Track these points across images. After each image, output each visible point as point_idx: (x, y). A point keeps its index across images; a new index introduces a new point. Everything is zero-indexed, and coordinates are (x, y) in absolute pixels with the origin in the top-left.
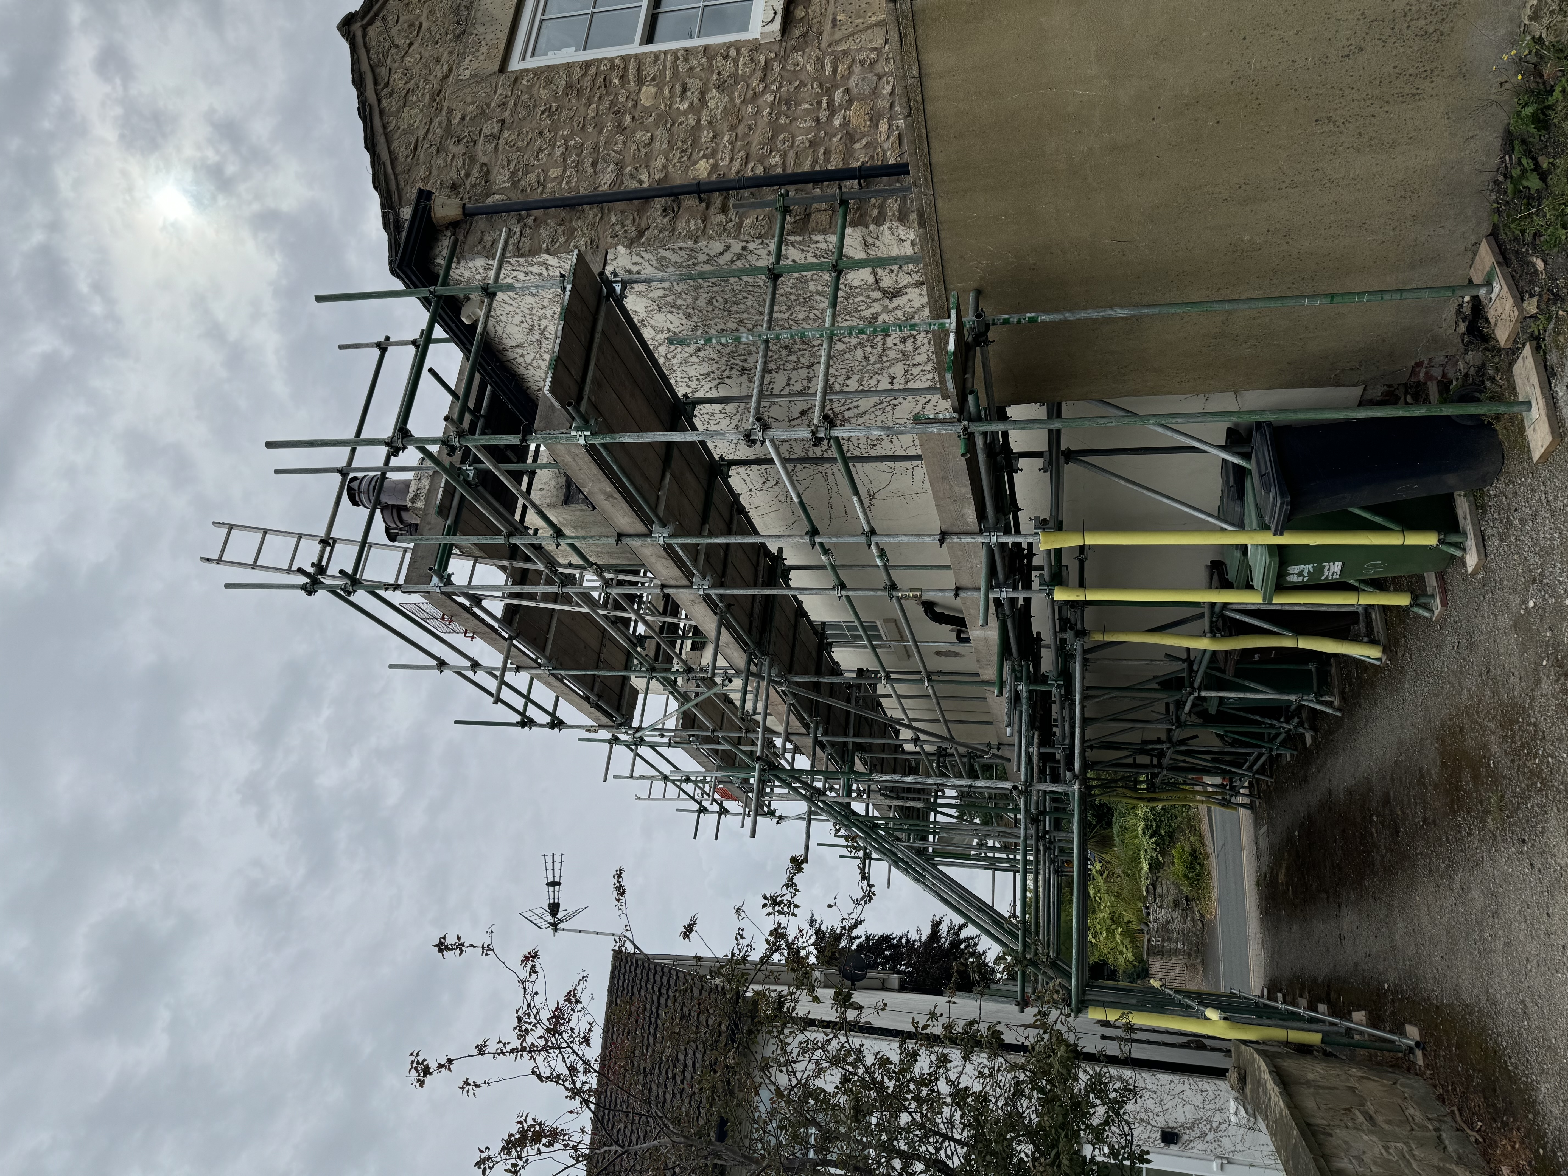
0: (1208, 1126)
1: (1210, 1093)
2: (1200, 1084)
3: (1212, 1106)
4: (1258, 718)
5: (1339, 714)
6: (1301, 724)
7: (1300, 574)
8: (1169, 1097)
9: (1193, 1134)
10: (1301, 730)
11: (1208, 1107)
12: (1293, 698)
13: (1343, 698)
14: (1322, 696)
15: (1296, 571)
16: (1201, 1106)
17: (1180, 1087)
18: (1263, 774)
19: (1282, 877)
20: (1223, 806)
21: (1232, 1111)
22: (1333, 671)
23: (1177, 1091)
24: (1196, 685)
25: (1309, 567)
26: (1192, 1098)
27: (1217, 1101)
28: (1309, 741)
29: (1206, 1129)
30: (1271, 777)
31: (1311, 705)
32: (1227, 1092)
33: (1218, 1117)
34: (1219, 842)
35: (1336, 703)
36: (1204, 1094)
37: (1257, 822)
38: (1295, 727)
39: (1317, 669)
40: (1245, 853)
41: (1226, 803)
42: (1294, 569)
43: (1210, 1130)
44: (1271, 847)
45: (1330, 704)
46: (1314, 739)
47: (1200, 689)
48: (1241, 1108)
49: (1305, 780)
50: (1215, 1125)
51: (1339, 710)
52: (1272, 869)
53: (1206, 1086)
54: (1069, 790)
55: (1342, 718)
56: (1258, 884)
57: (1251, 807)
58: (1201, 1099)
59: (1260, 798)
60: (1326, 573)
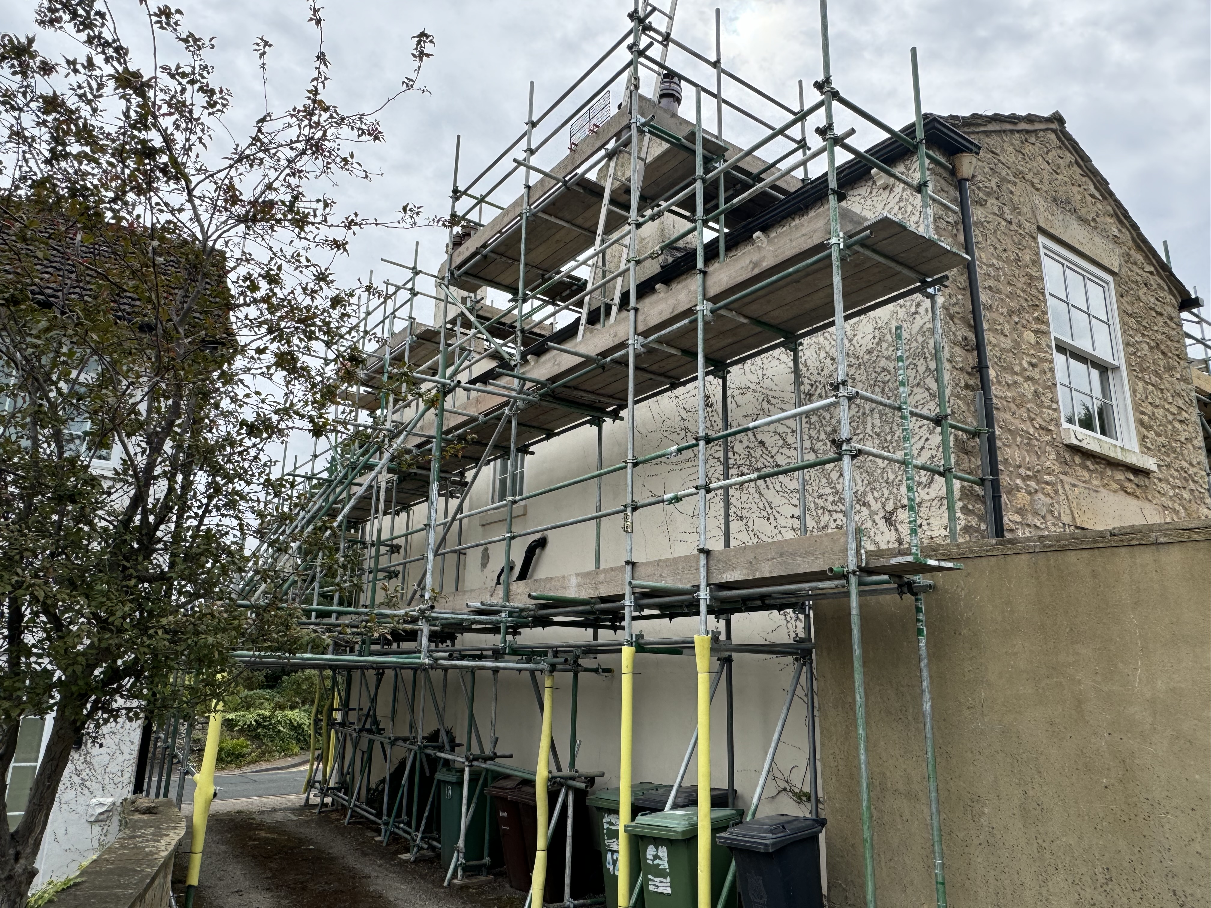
0: (86, 778)
1: (120, 779)
2: (130, 769)
3: (107, 781)
4: (426, 814)
5: (446, 884)
6: (420, 848)
7: (656, 857)
8: (117, 741)
9: (79, 763)
10: (415, 850)
11: (106, 776)
12: (461, 844)
13: (462, 888)
14: (463, 869)
15: (660, 854)
16: (108, 770)
17: (126, 750)
18: (352, 816)
19: (263, 834)
20: (309, 782)
21: (102, 800)
22: (482, 878)
23: (123, 747)
24: (475, 763)
25: (664, 864)
26: (116, 762)
27: (113, 786)
28: (406, 856)
29: (84, 775)
30: (349, 823)
31: (454, 860)
32: (121, 795)
33: (94, 786)
34: (256, 777)
35: (456, 881)
36: (119, 774)
37: (294, 810)
38: (418, 845)
39: (484, 865)
40: (256, 799)
42: (663, 852)
43: (83, 779)
44: (282, 823)
45: (454, 875)
46: (407, 861)
47: (470, 766)
48: (105, 808)
49: (364, 854)
50: (88, 784)
51: (449, 884)
52: (259, 824)
53: (127, 775)
54: (423, 655)
55: (441, 886)
56: (239, 812)
57: (307, 805)
58: (114, 770)
59: (320, 812)
60: (656, 879)
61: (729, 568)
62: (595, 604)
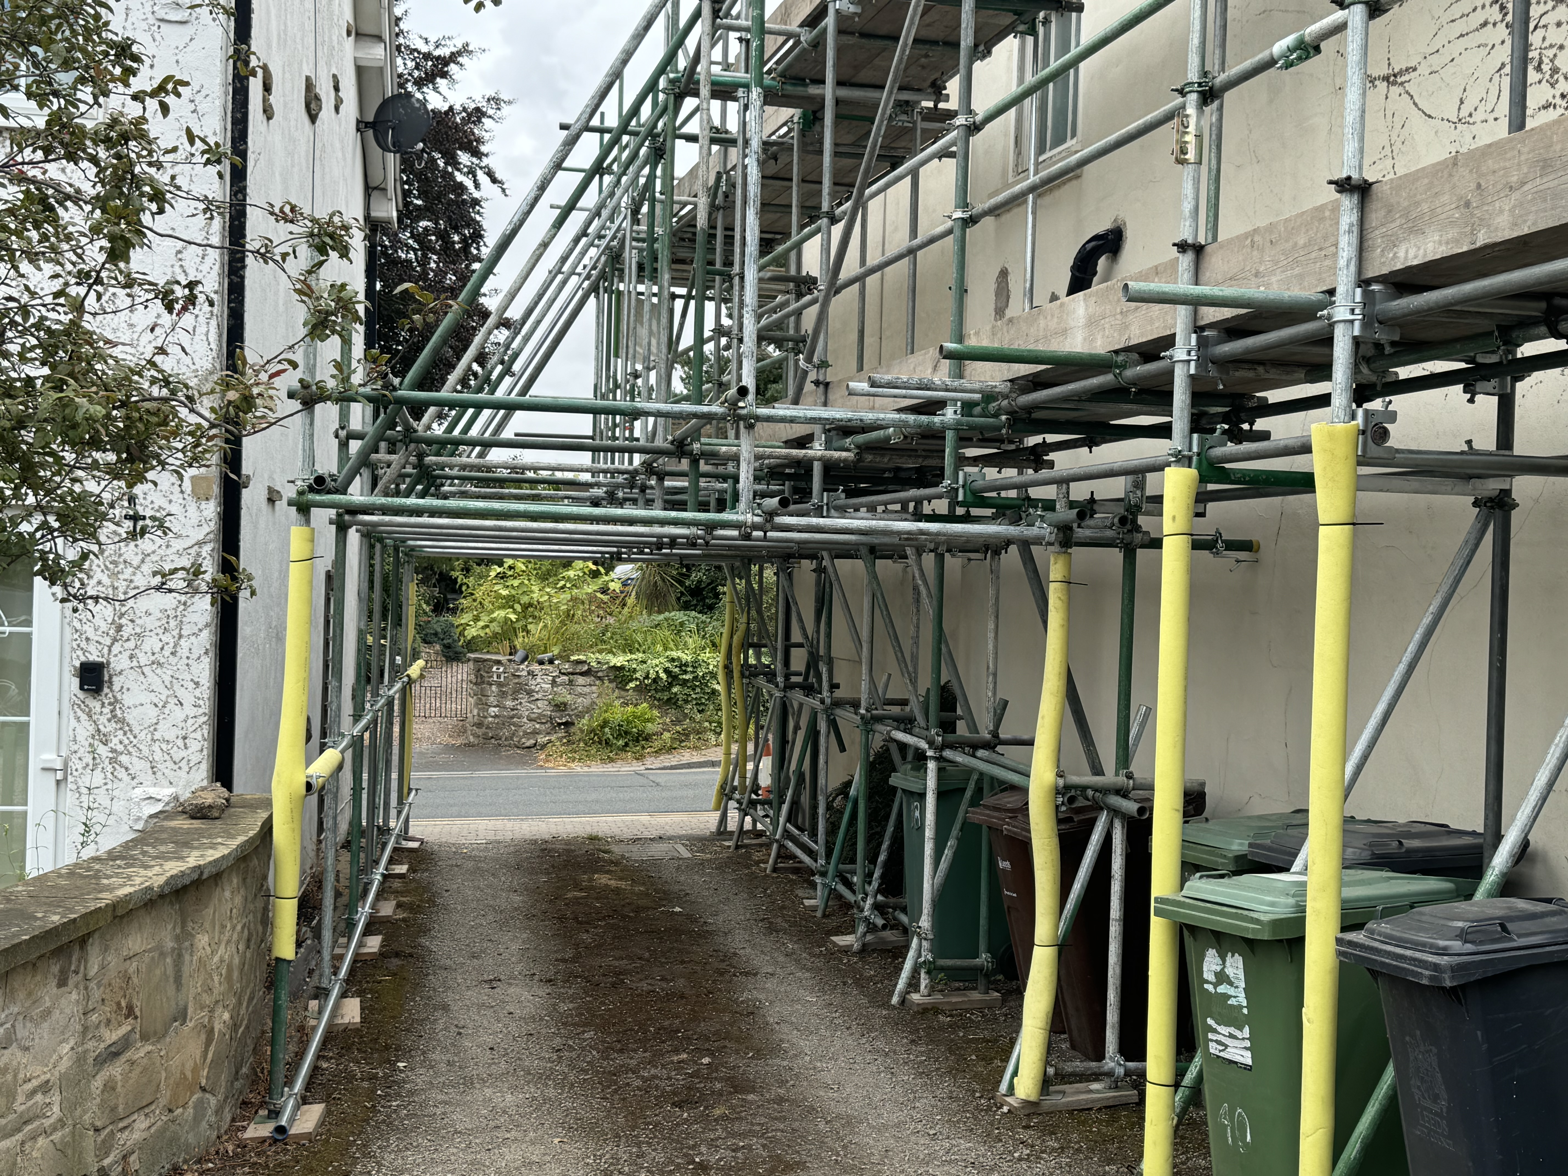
0: (120, 748)
1: (183, 753)
2: (198, 735)
3: (158, 756)
4: (882, 857)
5: (895, 1000)
6: (872, 928)
7: (1222, 978)
8: (167, 679)
9: (103, 720)
10: (861, 929)
11: (156, 747)
12: (925, 922)
13: (925, 1011)
14: (928, 972)
15: (1230, 971)
16: (157, 736)
17: (188, 699)
18: (778, 856)
19: (603, 879)
20: (723, 787)
21: (153, 791)
22: (975, 996)
23: (181, 693)
24: (948, 753)
25: (1239, 997)
26: (170, 721)
27: (170, 764)
28: (844, 940)
29: (114, 743)
30: (775, 870)
31: (911, 954)
32: (188, 784)
33: (138, 766)
34: (663, 777)
35: (915, 997)
36: (180, 742)
37: (697, 842)
38: (866, 919)
39: (979, 969)
40: (645, 818)
41: (726, 793)
42: (1235, 966)
43: (113, 751)
44: (655, 863)
45: (913, 985)
46: (846, 950)
47: (939, 759)
48: (159, 807)
49: (772, 929)
50: (124, 759)
51: (903, 1001)
53: (194, 746)
55: (886, 1005)
56: (593, 838)
57: (722, 832)
58: (171, 735)
59: (737, 847)
60: (1220, 1029)
61: (1415, 229)
62: (1123, 366)
